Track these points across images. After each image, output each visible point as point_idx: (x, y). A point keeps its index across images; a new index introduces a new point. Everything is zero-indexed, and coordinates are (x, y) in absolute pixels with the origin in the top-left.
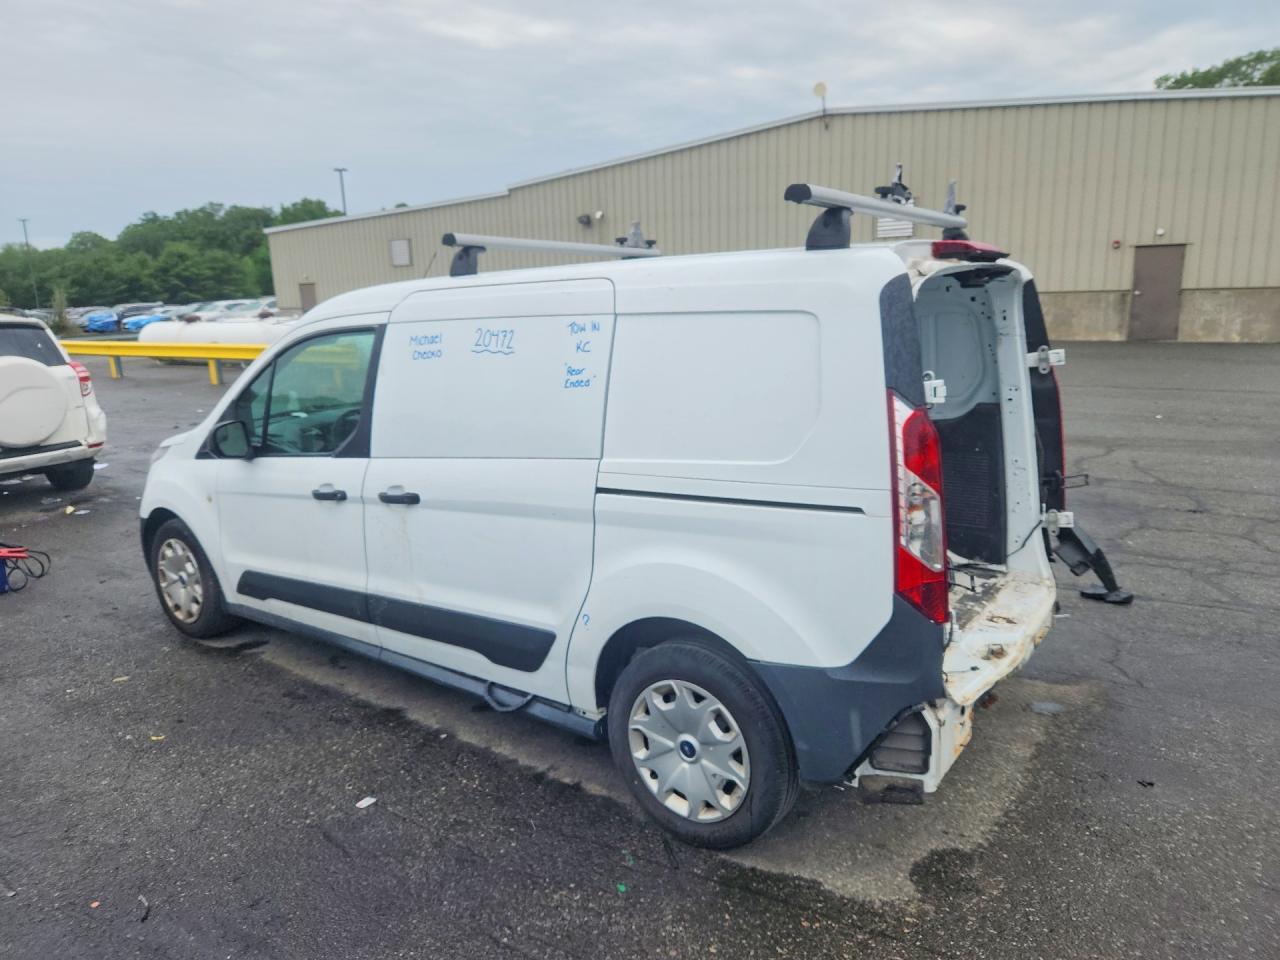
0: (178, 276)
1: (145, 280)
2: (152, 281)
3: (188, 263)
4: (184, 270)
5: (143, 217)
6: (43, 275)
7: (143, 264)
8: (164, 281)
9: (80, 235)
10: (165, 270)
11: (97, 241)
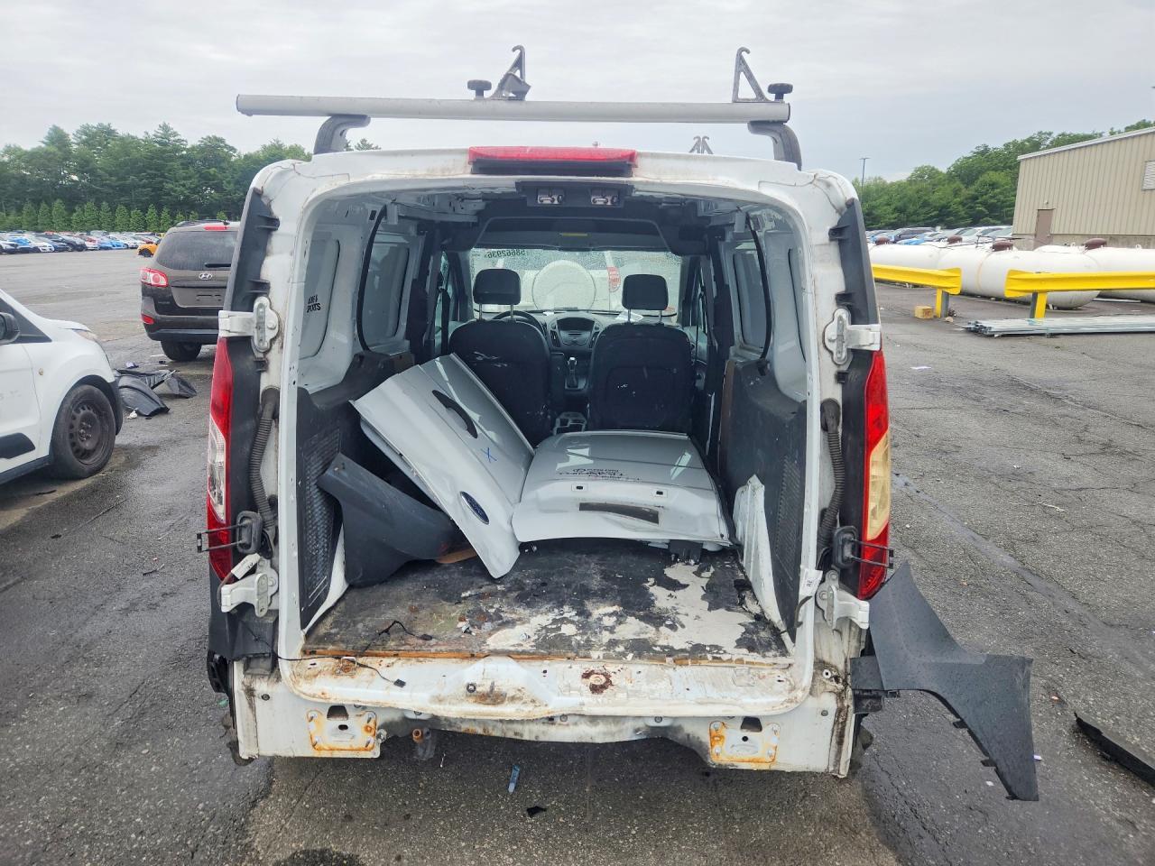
0: (984, 204)
1: (953, 207)
2: (961, 208)
3: (997, 191)
4: (991, 197)
5: (976, 151)
6: (874, 203)
7: (956, 193)
8: (971, 208)
9: (919, 169)
10: (975, 198)
11: (933, 173)
